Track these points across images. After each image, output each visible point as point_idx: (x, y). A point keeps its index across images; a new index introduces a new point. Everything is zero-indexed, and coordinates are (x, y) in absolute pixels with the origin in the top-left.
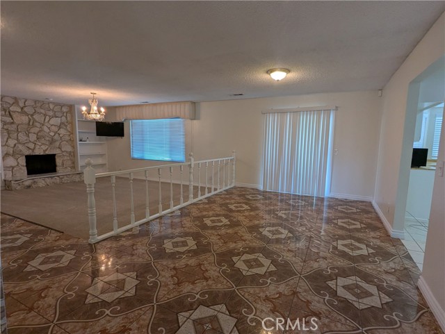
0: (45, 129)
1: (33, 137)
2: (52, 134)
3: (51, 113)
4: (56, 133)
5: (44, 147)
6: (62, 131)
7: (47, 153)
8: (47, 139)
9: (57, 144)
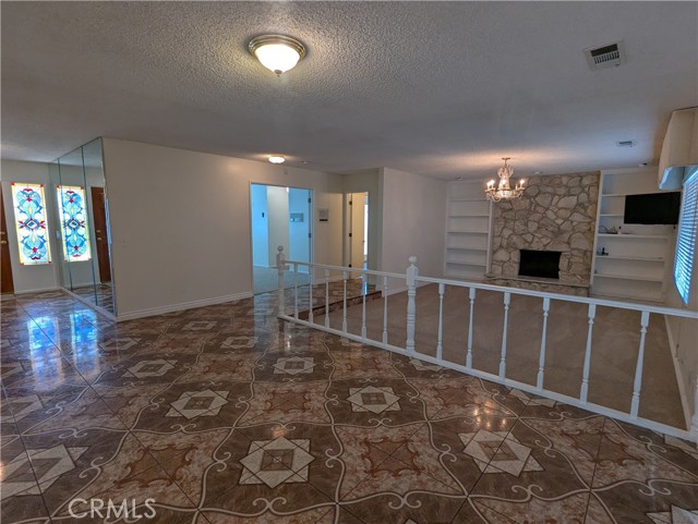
0: (550, 214)
1: (533, 227)
2: (559, 221)
3: (562, 191)
4: (566, 220)
5: (545, 241)
6: (577, 217)
7: (548, 249)
8: (551, 229)
9: (566, 236)
